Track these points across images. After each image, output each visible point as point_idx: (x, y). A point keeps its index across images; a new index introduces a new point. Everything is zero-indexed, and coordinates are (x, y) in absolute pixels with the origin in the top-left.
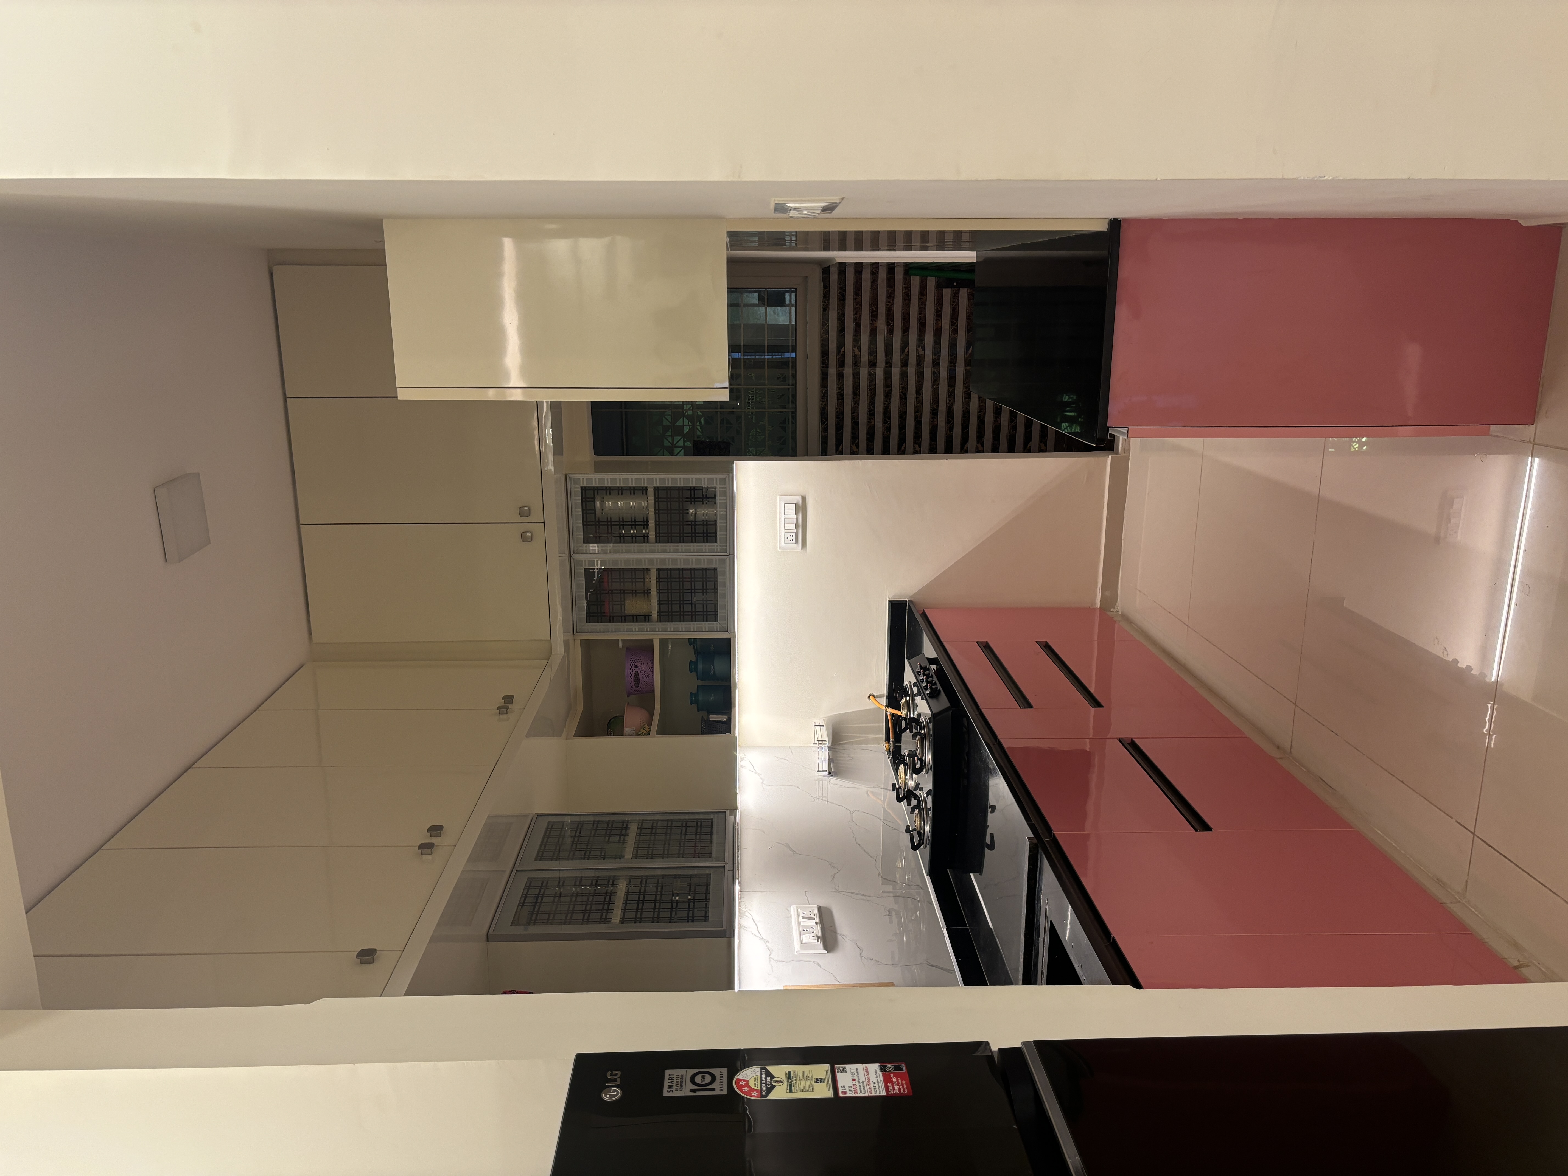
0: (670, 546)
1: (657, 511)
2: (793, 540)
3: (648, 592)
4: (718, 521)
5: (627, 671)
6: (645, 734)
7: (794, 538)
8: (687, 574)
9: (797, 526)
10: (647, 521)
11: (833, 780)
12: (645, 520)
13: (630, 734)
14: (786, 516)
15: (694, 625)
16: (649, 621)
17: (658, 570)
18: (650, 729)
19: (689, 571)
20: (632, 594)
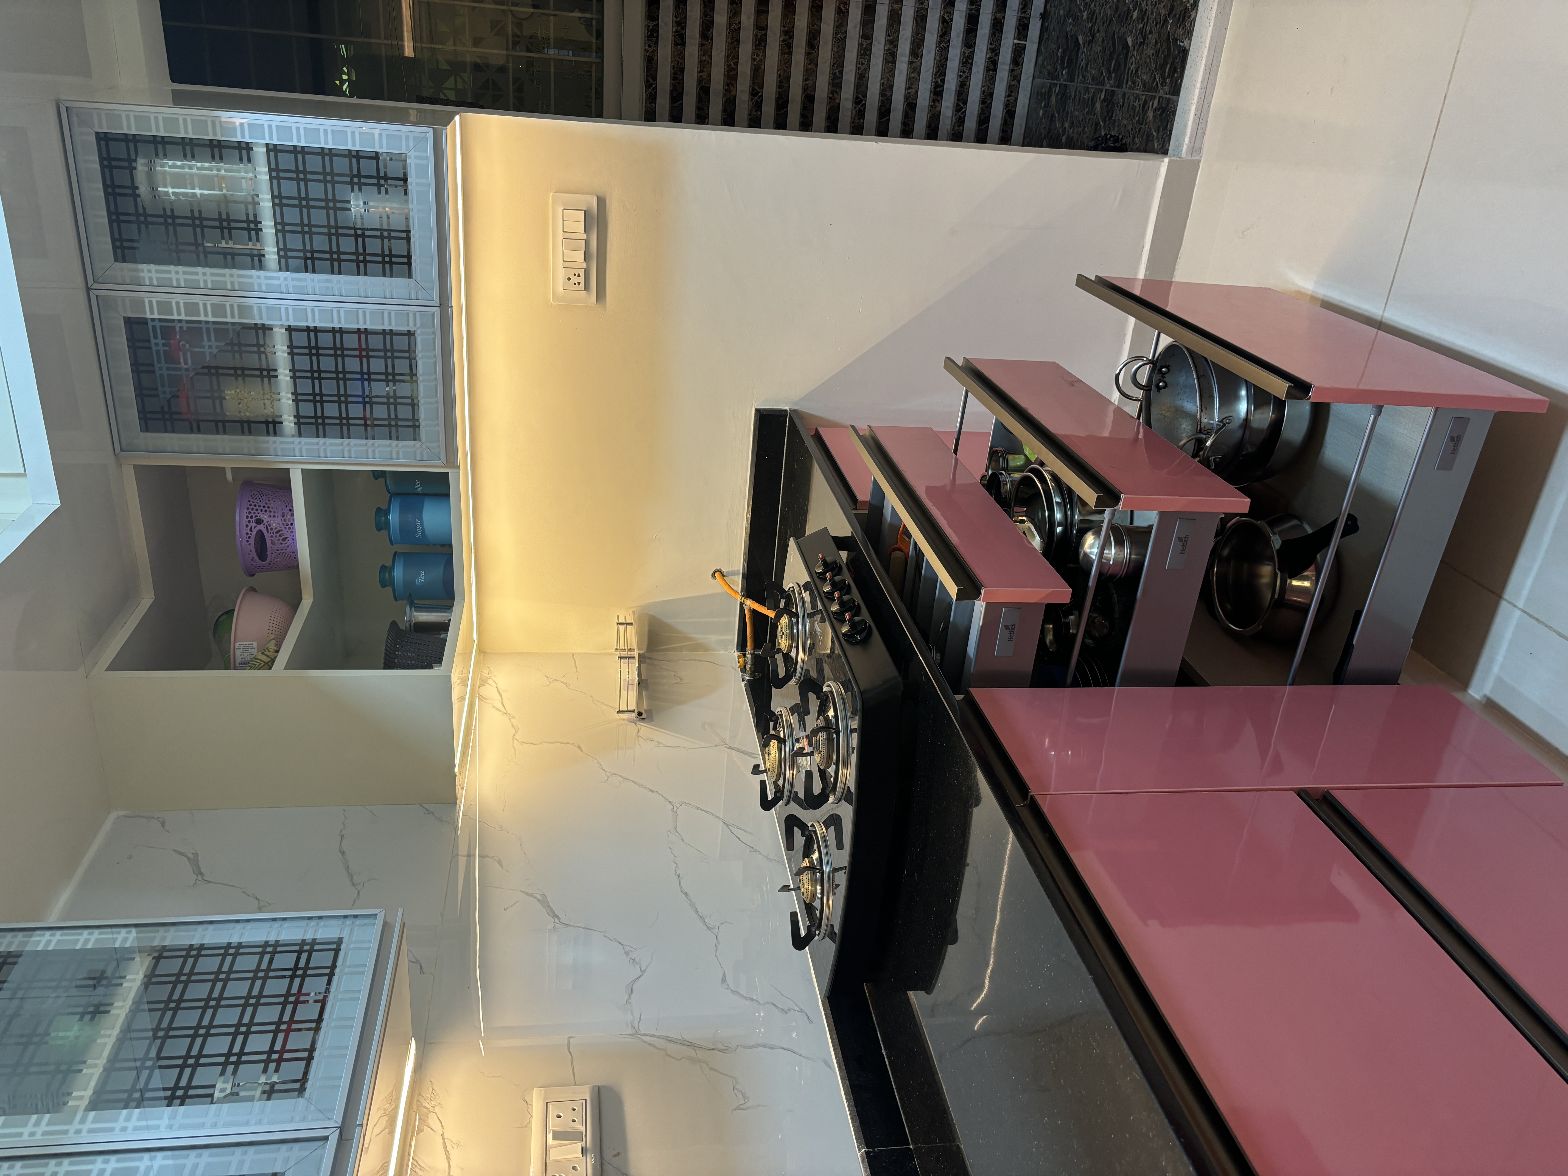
0: (311, 279)
1: (279, 201)
2: (579, 284)
3: (269, 374)
4: (414, 232)
5: (241, 529)
7: (582, 279)
8: (351, 341)
9: (587, 258)
10: (257, 222)
11: (645, 728)
12: (251, 218)
13: (237, 665)
14: (567, 235)
16: (275, 434)
17: (290, 329)
19: (356, 336)
20: (236, 376)
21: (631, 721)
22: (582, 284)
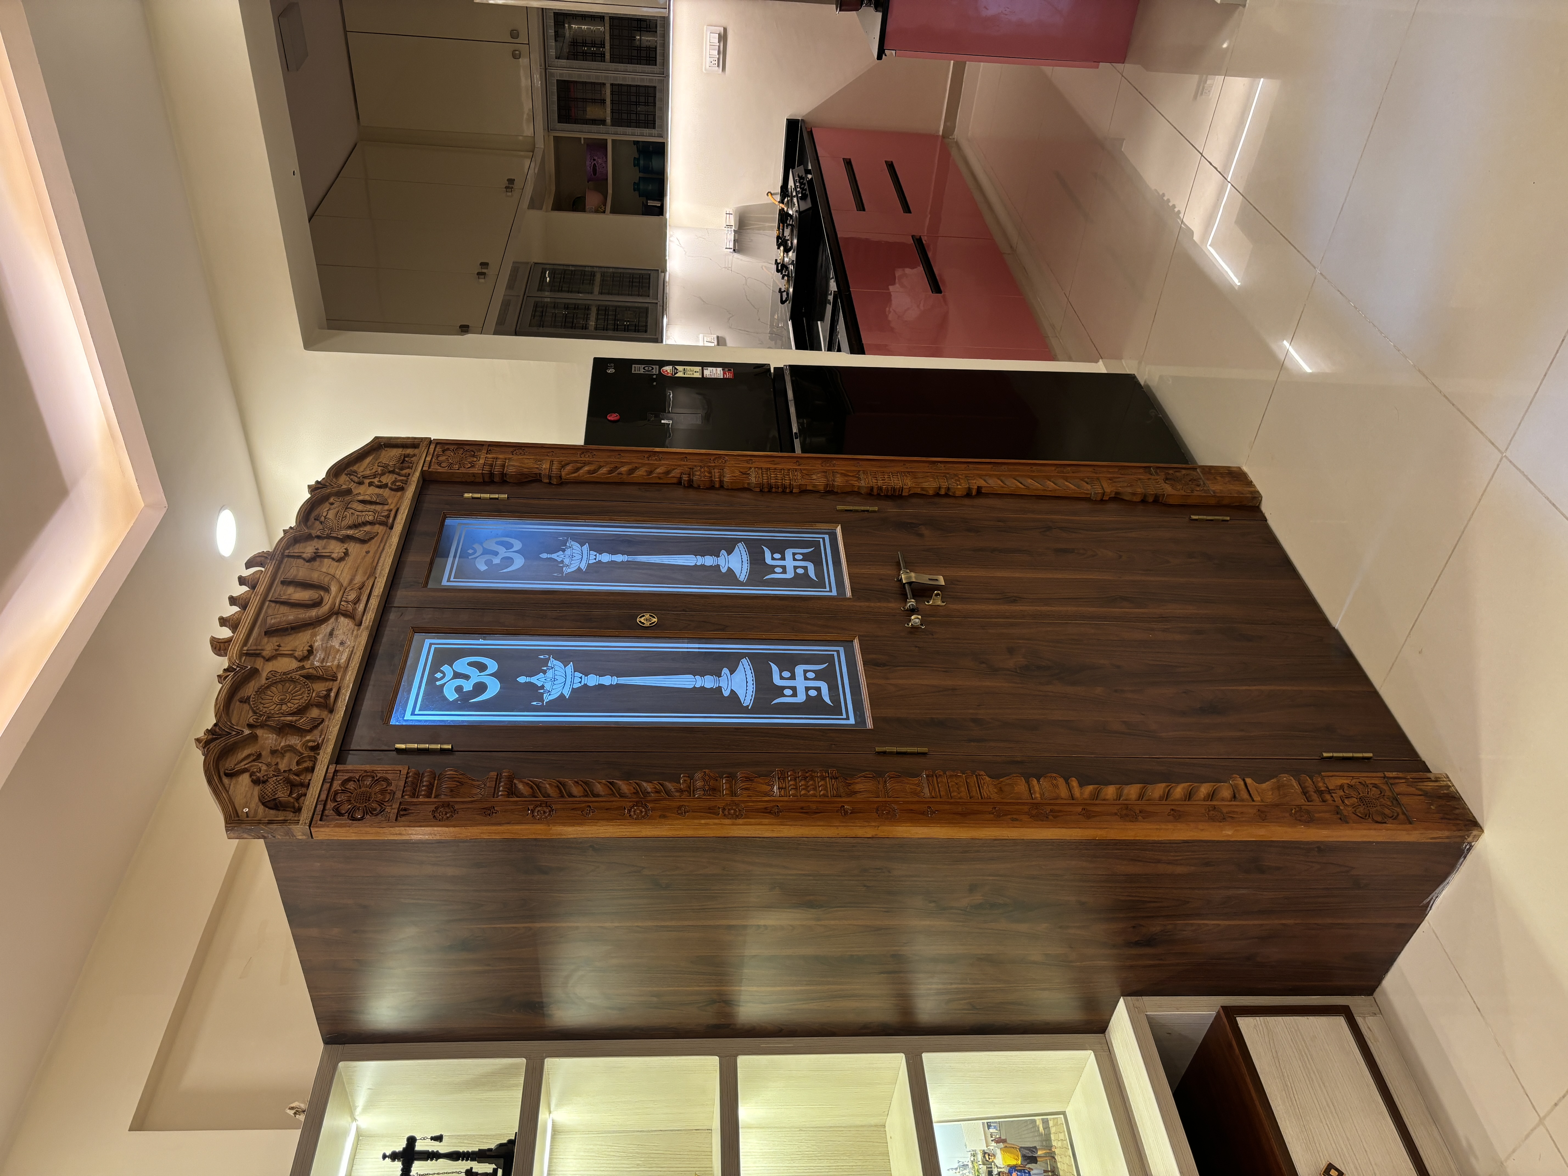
0: (621, 66)
1: (612, 37)
2: (715, 64)
3: (603, 101)
4: (658, 48)
5: (588, 163)
6: (602, 212)
7: (716, 62)
8: (633, 90)
9: (719, 53)
10: (604, 44)
11: (736, 255)
12: (603, 42)
13: (591, 212)
14: (711, 44)
15: (638, 131)
16: (604, 125)
17: (612, 85)
18: (605, 208)
19: (636, 87)
20: (592, 102)
21: (730, 252)
22: (717, 65)
